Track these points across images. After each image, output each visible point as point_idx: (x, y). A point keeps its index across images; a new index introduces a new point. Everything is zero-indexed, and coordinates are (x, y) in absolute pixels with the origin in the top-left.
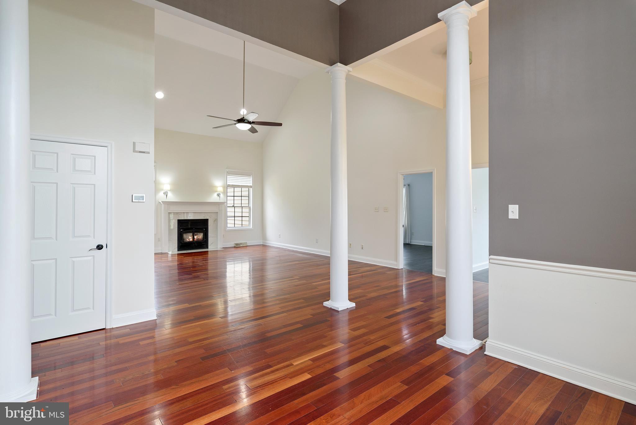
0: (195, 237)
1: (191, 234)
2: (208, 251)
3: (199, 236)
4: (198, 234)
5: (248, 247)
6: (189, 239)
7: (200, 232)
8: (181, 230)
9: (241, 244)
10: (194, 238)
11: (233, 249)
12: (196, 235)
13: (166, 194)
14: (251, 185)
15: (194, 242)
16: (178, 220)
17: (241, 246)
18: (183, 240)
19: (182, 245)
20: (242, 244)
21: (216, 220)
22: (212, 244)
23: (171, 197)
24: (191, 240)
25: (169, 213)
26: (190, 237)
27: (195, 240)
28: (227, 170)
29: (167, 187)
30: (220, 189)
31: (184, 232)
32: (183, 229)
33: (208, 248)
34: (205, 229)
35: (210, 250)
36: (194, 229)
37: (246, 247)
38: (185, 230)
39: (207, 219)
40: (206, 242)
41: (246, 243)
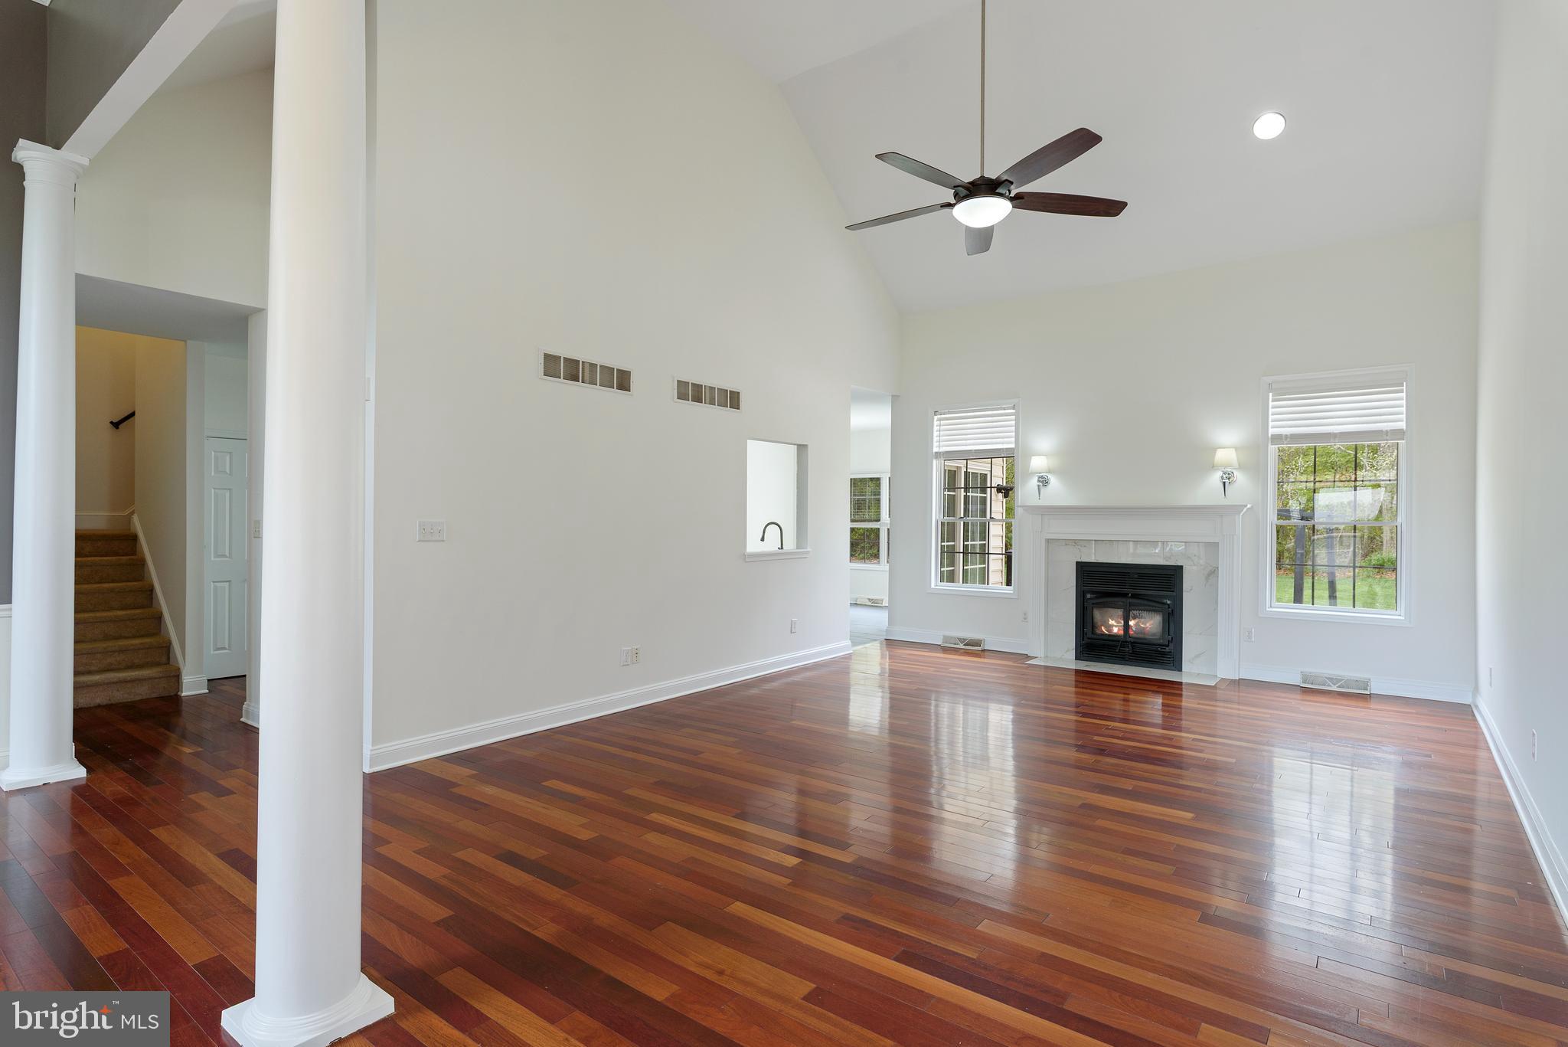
0: (1132, 623)
1: (1120, 612)
2: (1180, 683)
3: (1147, 624)
4: (1145, 614)
5: (1373, 705)
6: (1112, 628)
7: (1152, 610)
8: (1088, 596)
9: (1335, 679)
10: (1127, 627)
11: (1295, 700)
12: (1134, 618)
13: (1044, 482)
14: (1402, 425)
15: (1129, 640)
16: (1078, 562)
17: (1334, 688)
18: (1093, 626)
19: (1090, 644)
20: (1339, 680)
21: (1213, 573)
22: (1198, 656)
23: (1058, 493)
24: (1115, 630)
25: (1048, 541)
26: (1111, 622)
27: (1131, 632)
28: (1272, 379)
29: (1038, 463)
30: (1226, 456)
31: (1095, 601)
32: (1092, 592)
33: (1180, 670)
34: (1169, 602)
35: (1185, 679)
36: (1134, 596)
37: (1366, 698)
38: (1101, 597)
39: (1179, 564)
40: (1171, 645)
41: (1366, 684)
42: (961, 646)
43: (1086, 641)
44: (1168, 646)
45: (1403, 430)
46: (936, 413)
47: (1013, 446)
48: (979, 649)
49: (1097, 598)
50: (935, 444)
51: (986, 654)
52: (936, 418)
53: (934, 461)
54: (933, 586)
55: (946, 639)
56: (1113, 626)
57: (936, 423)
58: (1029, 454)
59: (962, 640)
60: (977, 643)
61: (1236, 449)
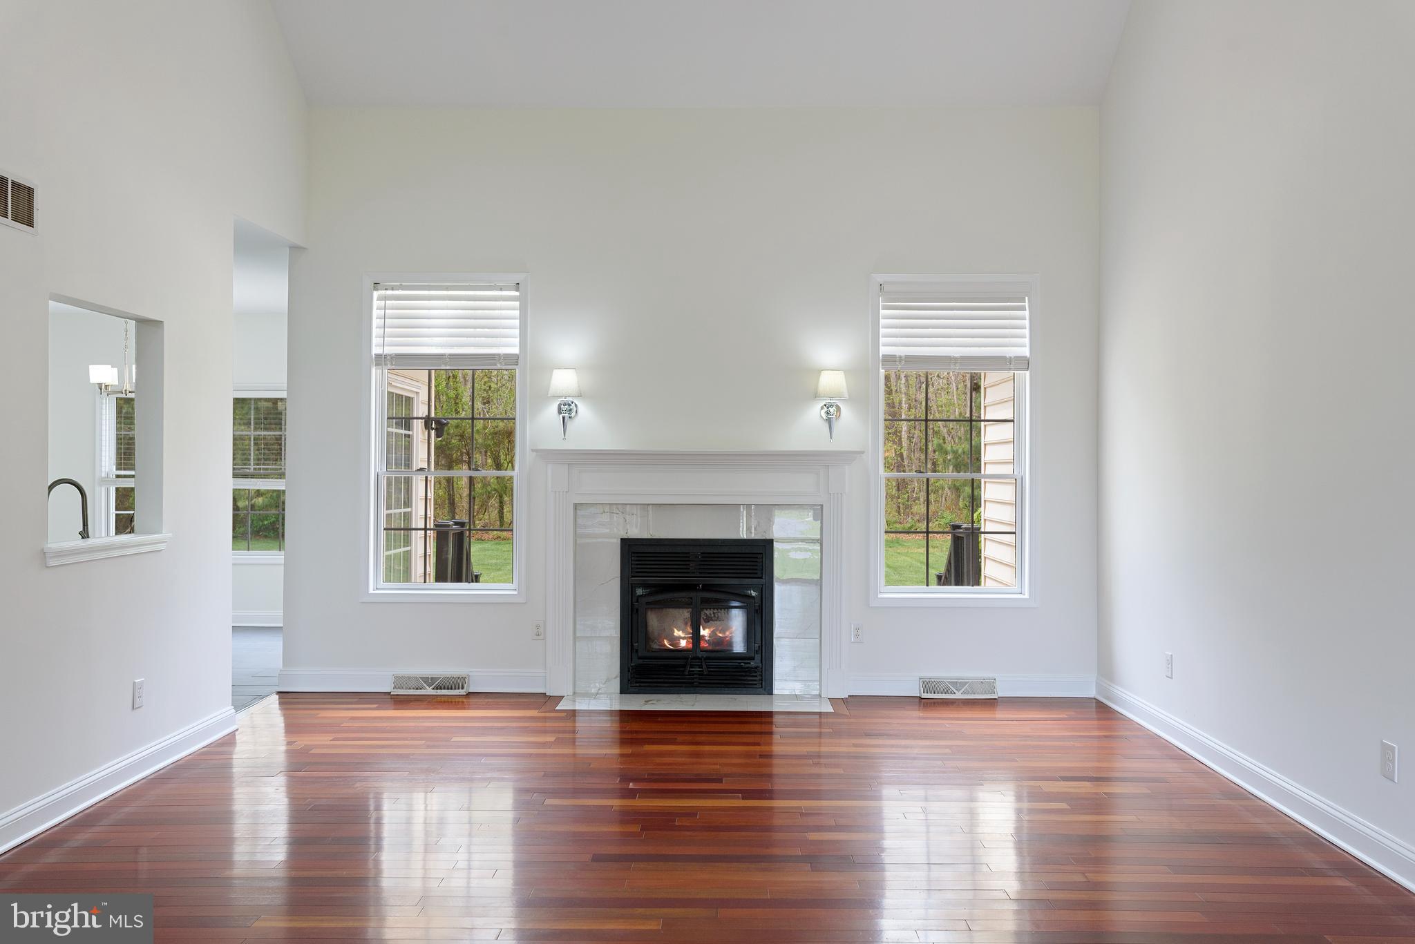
0: (705, 632)
1: (686, 614)
2: (770, 714)
3: (725, 630)
4: (722, 614)
5: (1000, 714)
6: (673, 641)
7: (731, 607)
8: (639, 592)
9: (959, 684)
10: (696, 637)
11: (914, 716)
12: (708, 620)
13: (567, 411)
14: (1025, 352)
15: (700, 655)
16: (622, 540)
17: (959, 695)
18: (648, 638)
19: (643, 664)
20: (962, 685)
22: (792, 671)
23: (591, 429)
24: (683, 643)
25: (576, 506)
26: (677, 633)
27: (704, 645)
28: (880, 278)
29: (564, 381)
30: (832, 381)
31: (652, 599)
32: (645, 586)
33: (770, 692)
34: (754, 594)
35: (777, 706)
36: (707, 588)
37: (990, 704)
38: (656, 593)
39: (768, 538)
40: (758, 657)
41: (990, 684)
42: (429, 691)
43: (636, 662)
44: (753, 659)
45: (1026, 357)
46: (376, 286)
47: (516, 350)
48: (463, 692)
49: (650, 594)
50: (375, 341)
51: (473, 700)
52: (376, 294)
53: (374, 370)
54: (371, 591)
55: (399, 681)
56: (680, 638)
57: (376, 303)
58: (546, 368)
59: (430, 681)
60: (458, 683)
61: (846, 372)
